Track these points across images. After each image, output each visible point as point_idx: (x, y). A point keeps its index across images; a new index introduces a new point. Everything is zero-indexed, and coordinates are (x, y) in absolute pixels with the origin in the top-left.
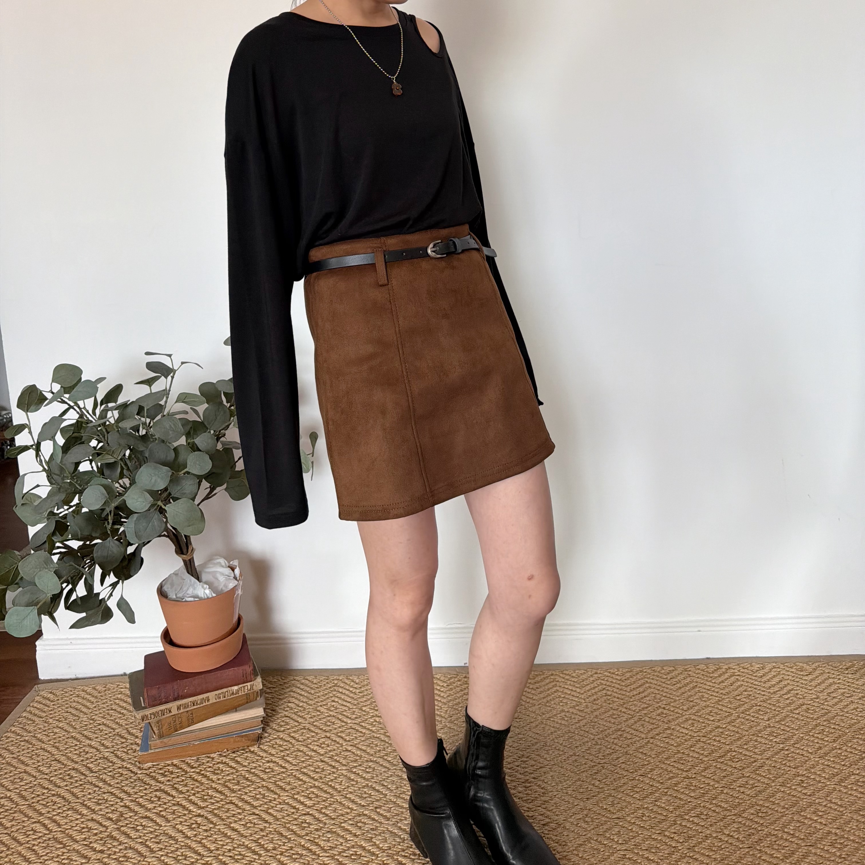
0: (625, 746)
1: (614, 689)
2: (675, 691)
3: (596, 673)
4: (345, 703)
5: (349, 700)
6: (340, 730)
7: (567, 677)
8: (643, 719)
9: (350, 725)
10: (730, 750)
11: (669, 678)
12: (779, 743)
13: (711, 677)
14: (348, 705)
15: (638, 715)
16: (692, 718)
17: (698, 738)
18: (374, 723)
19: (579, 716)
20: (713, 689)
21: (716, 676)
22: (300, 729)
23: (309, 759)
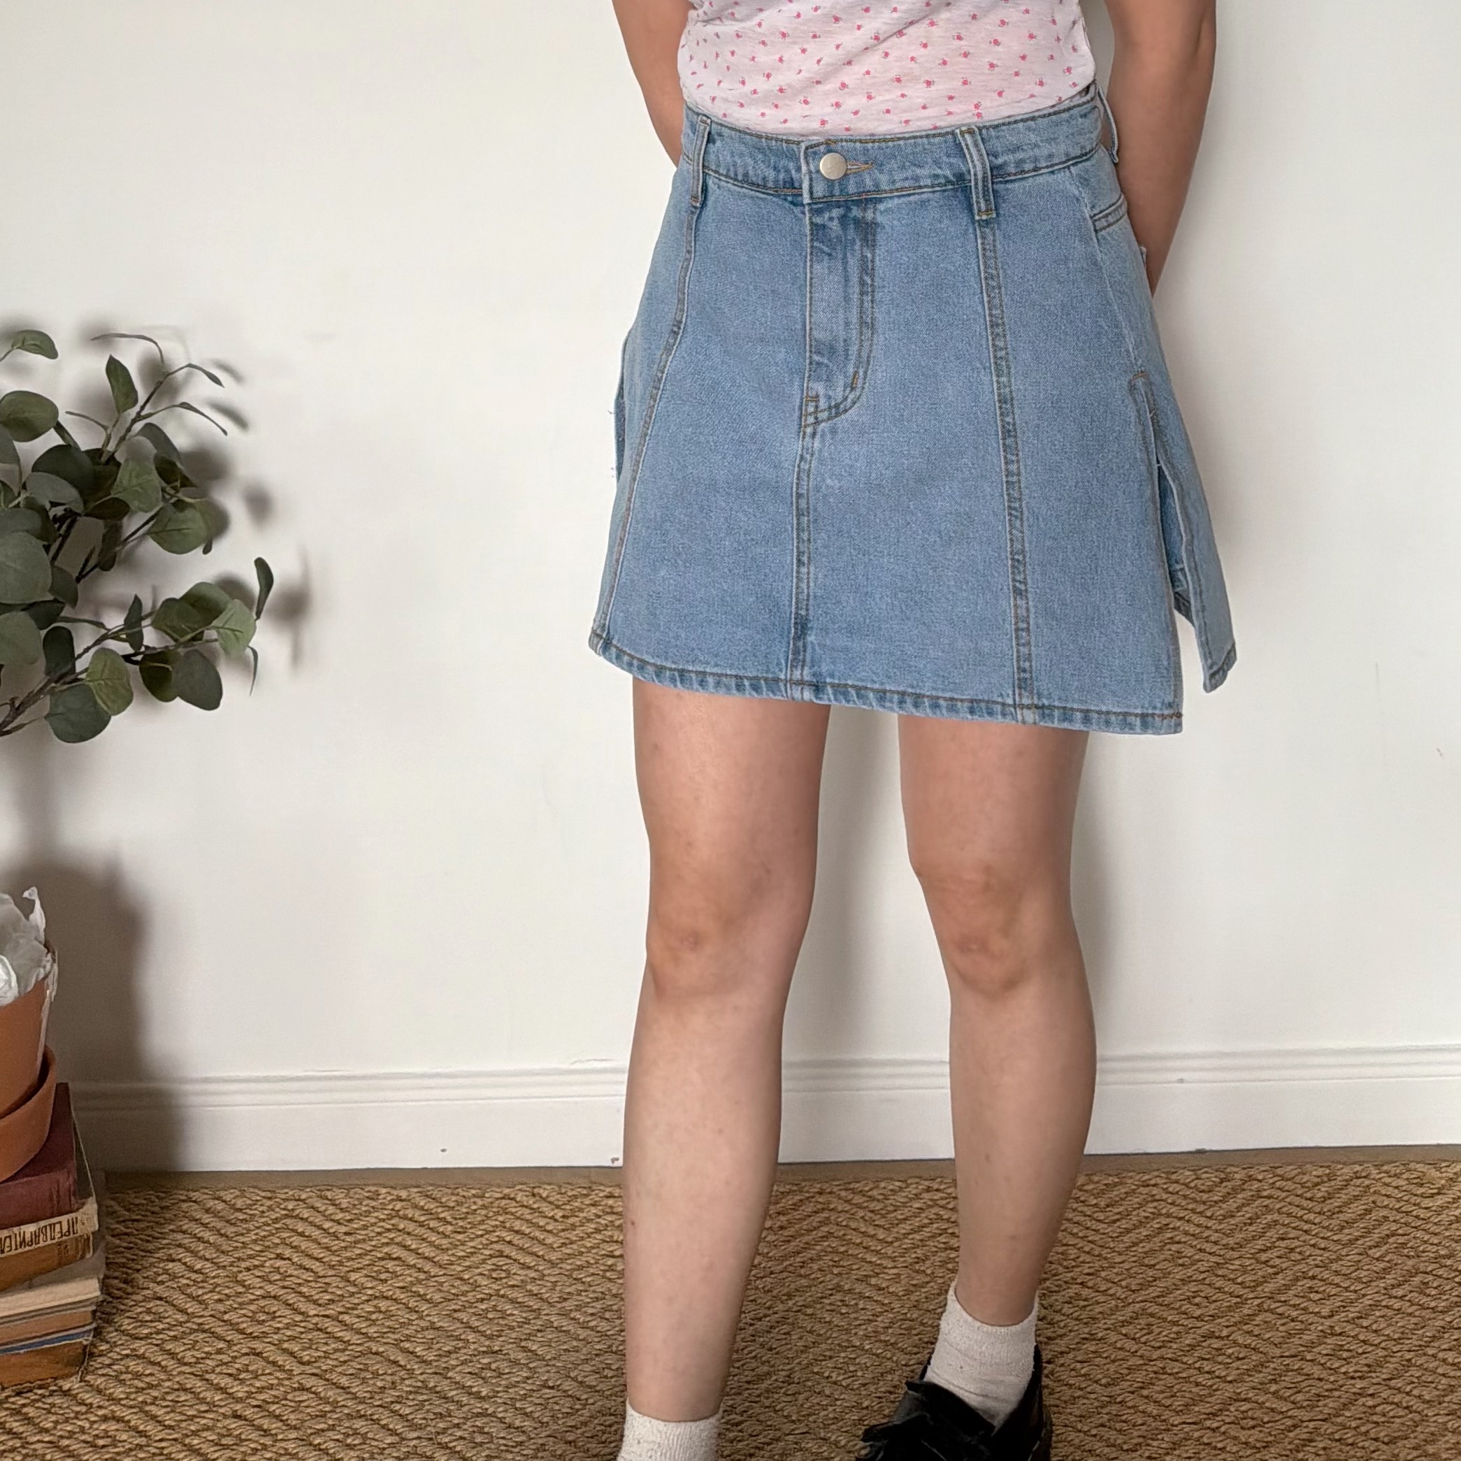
2: (1114, 1239)
3: (928, 1190)
4: (307, 1262)
5: (318, 1252)
6: (289, 1333)
7: (857, 1199)
9: (315, 1320)
11: (1102, 1204)
13: (1204, 1203)
14: (315, 1266)
18: (374, 1317)
20: (1205, 1235)
21: (1216, 1198)
22: (188, 1331)
23: (206, 1411)
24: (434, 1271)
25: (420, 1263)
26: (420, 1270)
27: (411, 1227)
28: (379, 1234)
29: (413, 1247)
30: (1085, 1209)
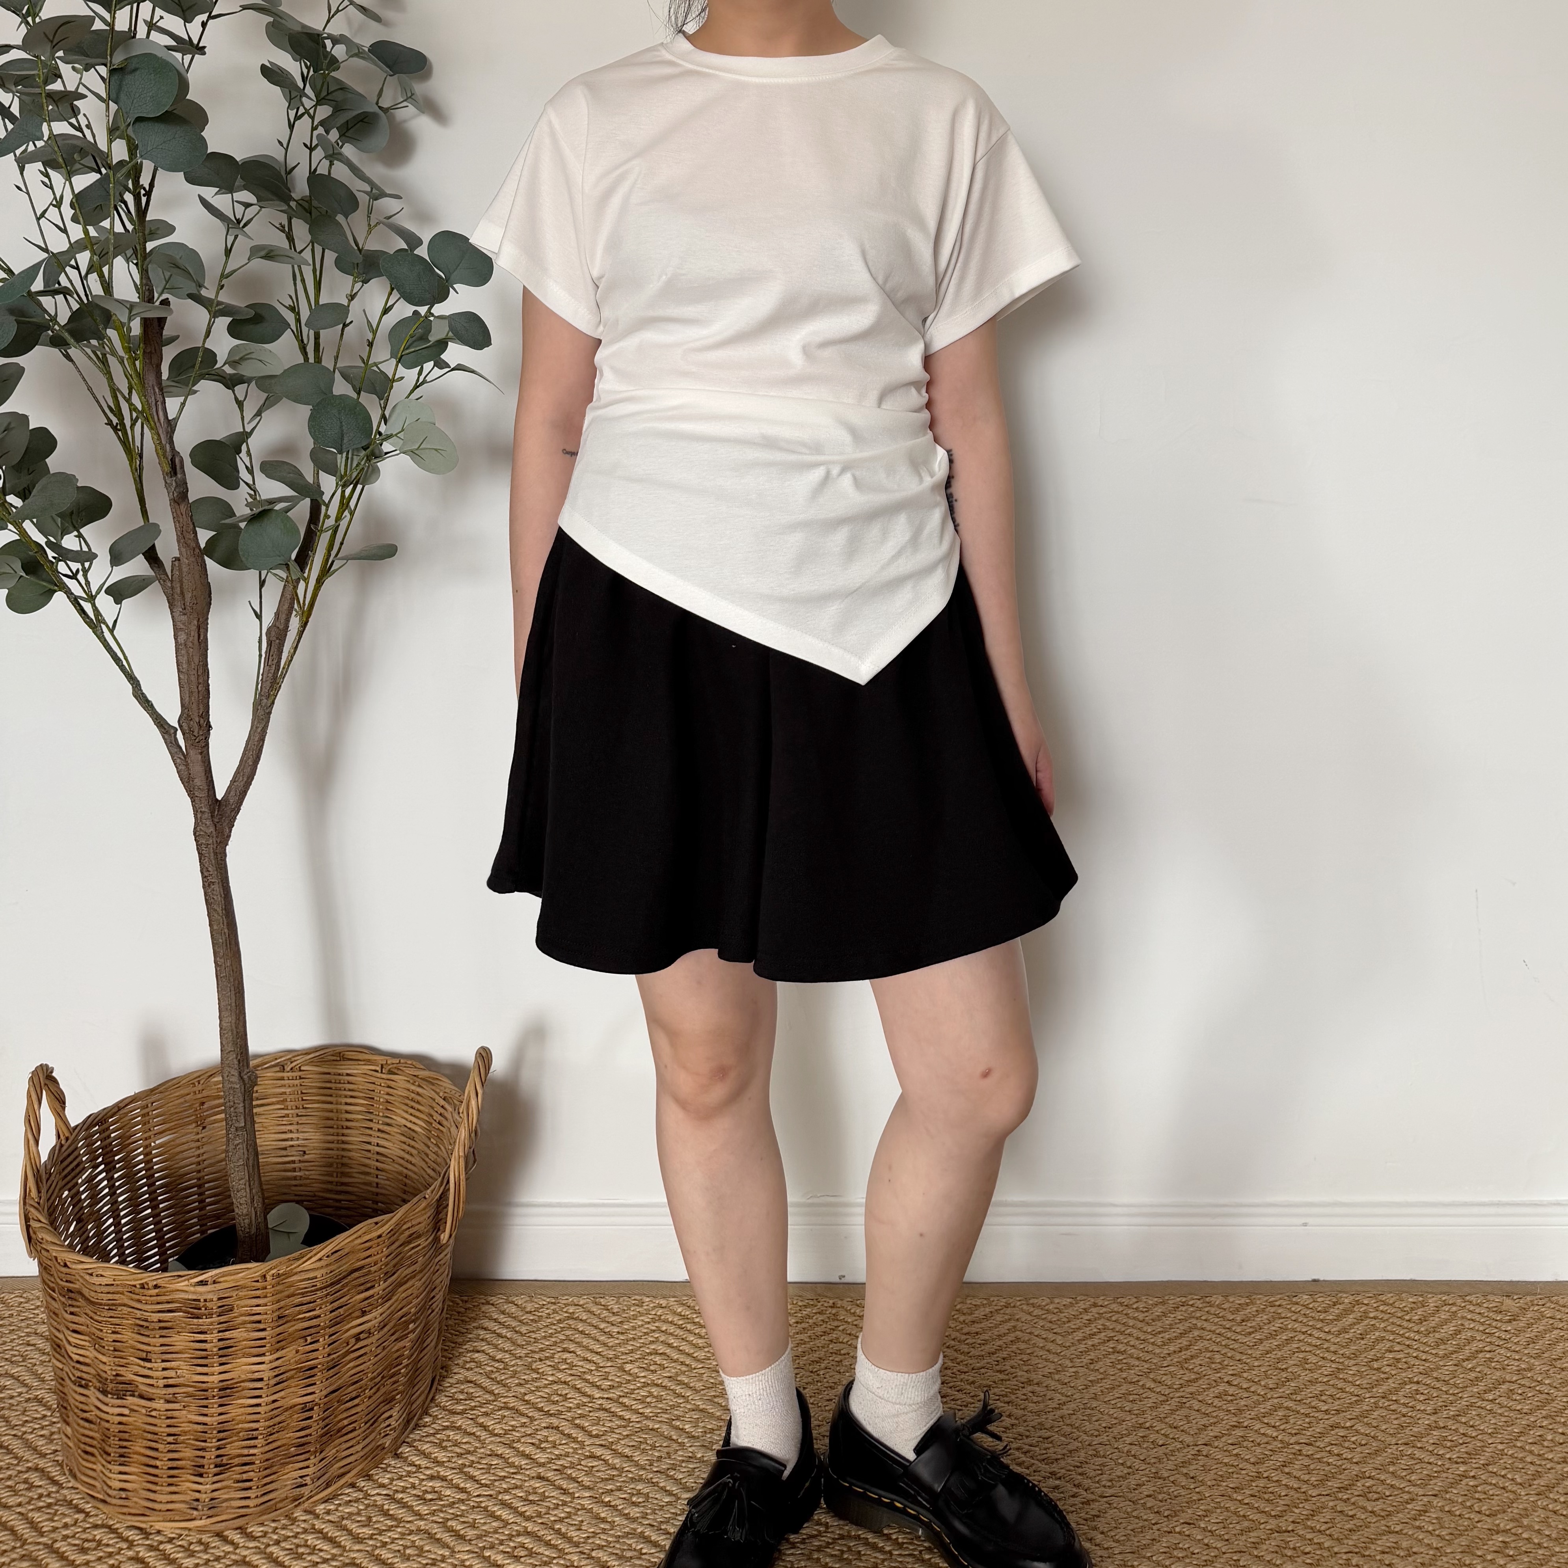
0: (1153, 1461)
1: (1131, 1339)
2: (1251, 1347)
4: (589, 1355)
6: (579, 1412)
7: (1037, 1312)
8: (1187, 1405)
9: (600, 1402)
10: (1362, 1476)
11: (1239, 1319)
12: (1457, 1463)
13: (1322, 1321)
15: (1178, 1395)
16: (1285, 1405)
17: (1297, 1447)
18: (648, 1400)
19: (1062, 1394)
20: (1325, 1346)
21: (1331, 1317)
22: (496, 1408)
23: (513, 1473)
24: (694, 1364)
25: (682, 1358)
26: (682, 1363)
27: (672, 1329)
28: (646, 1334)
29: (675, 1345)
30: (1225, 1323)
